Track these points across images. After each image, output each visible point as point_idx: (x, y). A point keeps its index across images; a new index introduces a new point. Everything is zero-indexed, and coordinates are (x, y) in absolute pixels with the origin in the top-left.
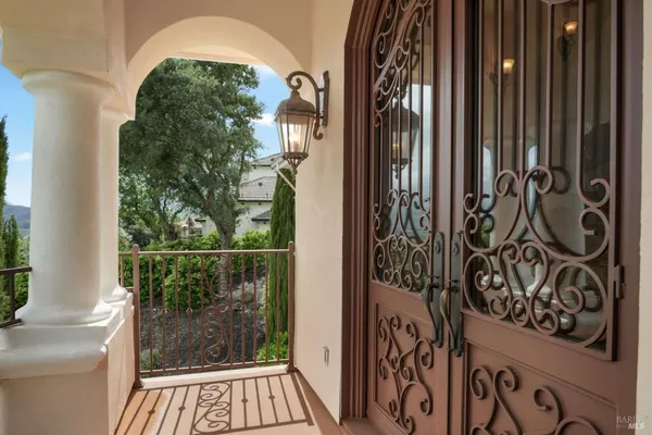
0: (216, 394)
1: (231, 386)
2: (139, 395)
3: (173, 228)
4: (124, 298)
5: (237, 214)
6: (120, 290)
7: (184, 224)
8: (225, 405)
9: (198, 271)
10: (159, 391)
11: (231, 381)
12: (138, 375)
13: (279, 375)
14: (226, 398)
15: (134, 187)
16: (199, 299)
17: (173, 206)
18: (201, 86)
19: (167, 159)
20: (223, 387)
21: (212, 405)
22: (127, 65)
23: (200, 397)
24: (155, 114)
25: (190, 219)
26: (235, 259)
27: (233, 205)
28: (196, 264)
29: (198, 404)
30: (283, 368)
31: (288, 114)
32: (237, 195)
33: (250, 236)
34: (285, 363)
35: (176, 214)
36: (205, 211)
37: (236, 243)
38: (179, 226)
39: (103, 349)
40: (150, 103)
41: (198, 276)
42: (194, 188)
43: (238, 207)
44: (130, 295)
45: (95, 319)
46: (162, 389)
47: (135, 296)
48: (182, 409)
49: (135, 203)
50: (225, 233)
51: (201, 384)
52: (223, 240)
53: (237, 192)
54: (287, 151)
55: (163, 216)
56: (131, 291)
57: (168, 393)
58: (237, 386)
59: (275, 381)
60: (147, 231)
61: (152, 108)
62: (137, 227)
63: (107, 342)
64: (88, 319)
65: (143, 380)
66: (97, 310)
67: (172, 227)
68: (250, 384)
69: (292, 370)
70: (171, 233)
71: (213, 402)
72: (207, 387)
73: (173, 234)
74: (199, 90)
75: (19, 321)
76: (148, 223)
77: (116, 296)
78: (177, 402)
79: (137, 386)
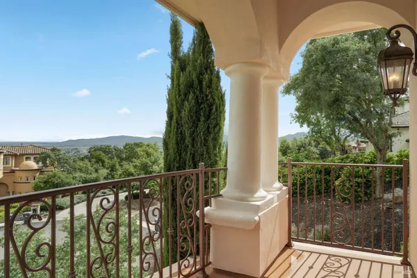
0: (337, 265)
1: (350, 262)
2: (288, 251)
3: (345, 147)
4: (280, 189)
5: (390, 137)
6: (278, 185)
7: (354, 144)
8: (341, 274)
9: (361, 177)
10: (301, 252)
11: (352, 258)
12: (290, 239)
13: (393, 265)
14: (343, 269)
15: (319, 121)
16: (360, 196)
17: (344, 132)
18: (357, 50)
19: (337, 101)
20: (344, 261)
21: (332, 271)
22: (280, 50)
23: (325, 264)
24: (326, 74)
25: (358, 141)
26: (390, 171)
27: (386, 131)
28: (358, 172)
29: (322, 268)
30: (398, 259)
31: (385, 60)
32: (391, 123)
33: (403, 153)
34: (400, 256)
35: (346, 137)
36: (364, 135)
37: (391, 158)
38: (349, 146)
39: (257, 218)
40: (323, 68)
41: (360, 180)
42: (356, 120)
43: (391, 132)
44: (285, 188)
45: (254, 199)
46: (303, 251)
47: (289, 189)
48: (311, 268)
49: (320, 131)
50: (380, 151)
51: (329, 255)
52: (379, 156)
53: (391, 121)
54: (386, 88)
55: (338, 140)
56: (286, 186)
57: (306, 255)
58: (355, 263)
59: (387, 269)
60: (328, 148)
61: (325, 71)
62: (321, 146)
63: (259, 215)
64: (251, 199)
65: (294, 243)
66: (257, 195)
67: (343, 146)
68: (366, 265)
69: (406, 263)
70: (343, 150)
71: (333, 269)
72: (333, 258)
73: (344, 151)
74: (356, 53)
75: (221, 195)
76: (328, 144)
77: (275, 188)
78: (309, 263)
79: (288, 246)
